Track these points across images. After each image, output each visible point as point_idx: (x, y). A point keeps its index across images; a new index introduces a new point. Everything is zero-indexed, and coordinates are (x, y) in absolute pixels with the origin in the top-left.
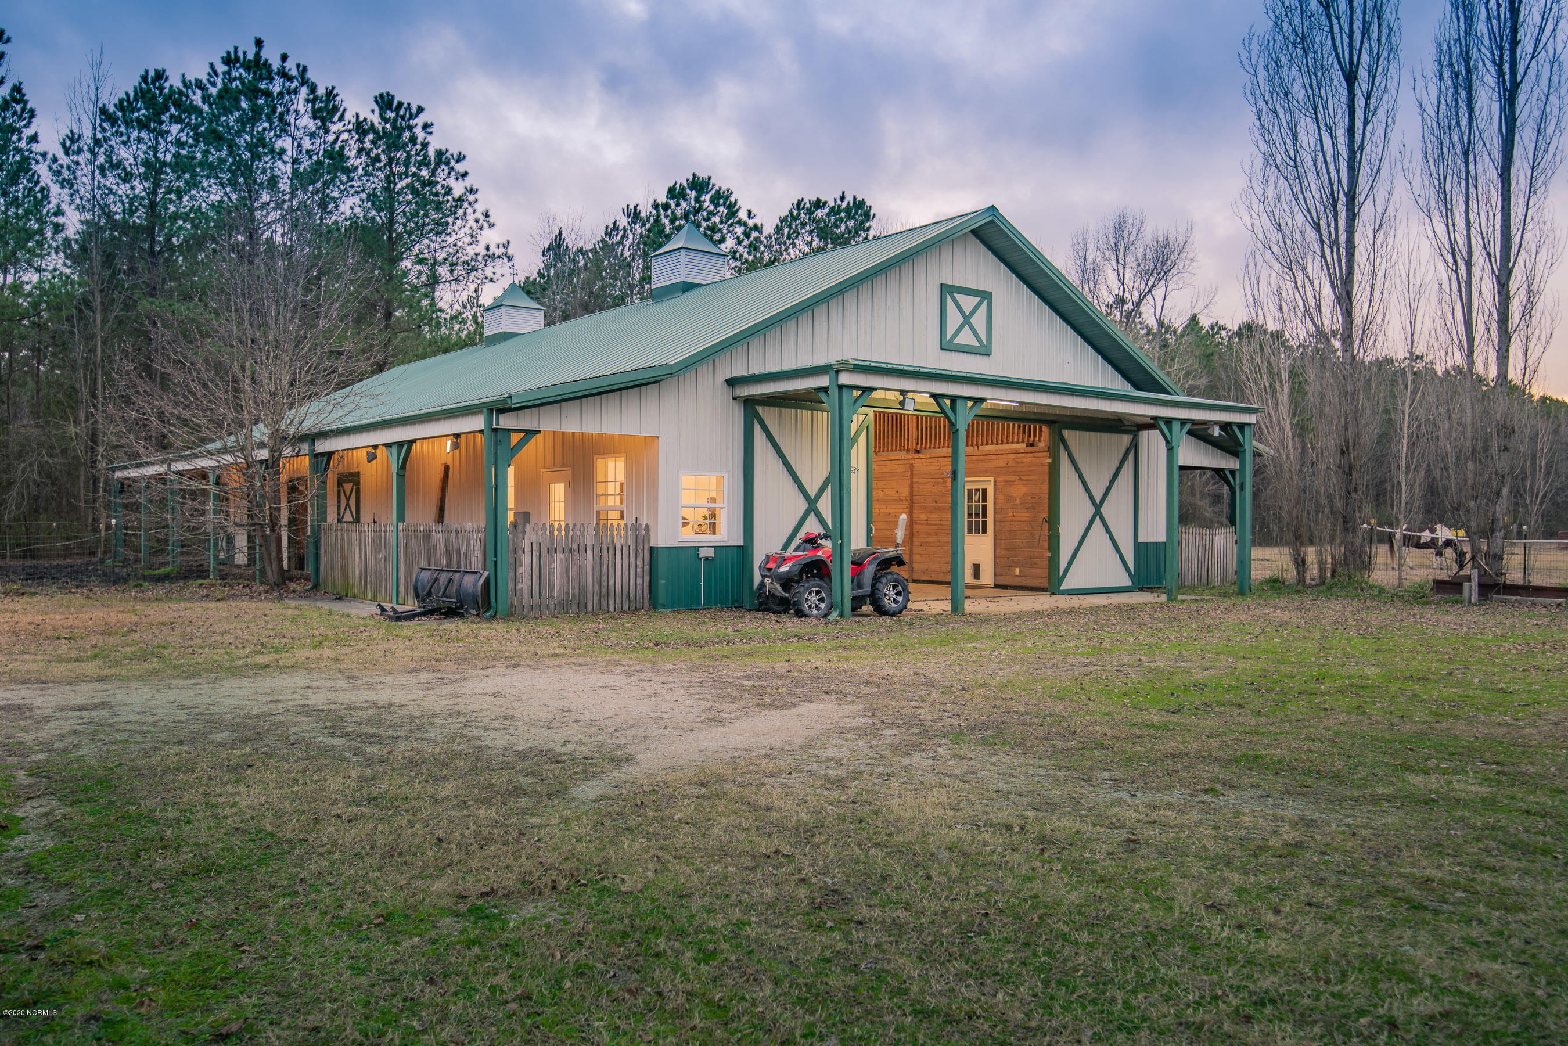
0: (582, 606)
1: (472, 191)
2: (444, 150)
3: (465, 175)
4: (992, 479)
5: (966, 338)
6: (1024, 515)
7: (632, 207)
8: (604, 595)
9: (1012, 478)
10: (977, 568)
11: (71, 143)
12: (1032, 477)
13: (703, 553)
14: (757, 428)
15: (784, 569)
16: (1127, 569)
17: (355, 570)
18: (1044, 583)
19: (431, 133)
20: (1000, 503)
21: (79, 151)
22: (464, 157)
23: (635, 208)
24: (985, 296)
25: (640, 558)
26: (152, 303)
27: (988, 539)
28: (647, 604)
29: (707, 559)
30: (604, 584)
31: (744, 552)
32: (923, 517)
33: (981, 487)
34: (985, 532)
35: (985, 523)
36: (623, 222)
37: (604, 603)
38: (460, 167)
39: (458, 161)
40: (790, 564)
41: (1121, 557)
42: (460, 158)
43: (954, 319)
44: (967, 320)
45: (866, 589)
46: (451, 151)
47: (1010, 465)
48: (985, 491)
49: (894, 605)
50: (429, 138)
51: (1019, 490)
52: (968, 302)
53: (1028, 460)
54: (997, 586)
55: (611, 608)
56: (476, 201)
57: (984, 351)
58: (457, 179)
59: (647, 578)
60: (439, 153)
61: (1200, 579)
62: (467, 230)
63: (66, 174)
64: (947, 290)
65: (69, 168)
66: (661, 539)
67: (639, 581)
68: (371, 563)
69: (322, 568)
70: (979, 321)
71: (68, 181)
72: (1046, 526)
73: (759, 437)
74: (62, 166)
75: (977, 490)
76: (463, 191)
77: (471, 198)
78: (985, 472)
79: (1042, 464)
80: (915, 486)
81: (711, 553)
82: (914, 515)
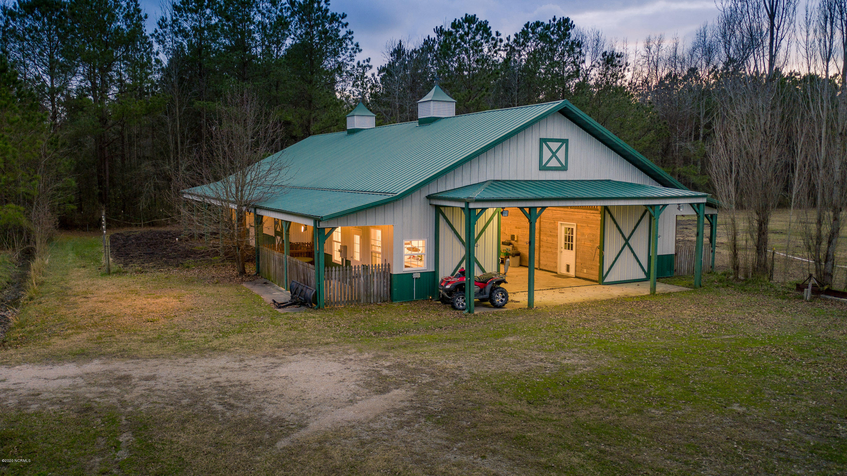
0: (359, 301)
1: (350, 33)
2: (335, 13)
3: (346, 25)
4: (575, 224)
5: (554, 163)
6: (588, 244)
7: (439, 27)
8: (368, 295)
9: (584, 225)
10: (568, 266)
11: (162, 23)
12: (592, 225)
13: (414, 276)
14: (441, 218)
15: (448, 287)
16: (643, 270)
17: (272, 271)
18: (597, 278)
19: (329, 4)
20: (579, 237)
21: (166, 26)
22: (346, 15)
23: (441, 27)
24: (565, 142)
25: (386, 279)
26: (200, 103)
27: (573, 252)
28: (389, 299)
29: (416, 278)
30: (369, 291)
31: (435, 274)
32: (545, 238)
33: (571, 227)
34: (572, 249)
35: (572, 245)
36: (434, 35)
37: (369, 299)
38: (344, 21)
39: (343, 18)
40: (450, 285)
41: (640, 264)
42: (344, 16)
43: (547, 154)
44: (554, 154)
45: (487, 296)
46: (338, 13)
47: (584, 218)
48: (572, 229)
49: (500, 302)
50: (329, 7)
51: (587, 231)
52: (554, 146)
53: (591, 217)
54: (576, 277)
55: (372, 301)
56: (353, 37)
57: (564, 168)
58: (343, 27)
59: (389, 287)
60: (333, 15)
61: (688, 272)
62: (348, 54)
63: (161, 38)
64: (543, 141)
65: (162, 35)
66: (395, 271)
67: (385, 289)
68: (278, 269)
69: (260, 265)
70: (561, 154)
71: (161, 41)
72: (598, 251)
73: (442, 222)
74: (159, 34)
75: (569, 228)
76: (345, 33)
77: (350, 36)
78: (572, 220)
79: (597, 220)
80: (542, 223)
81: (419, 276)
82: (541, 237)
